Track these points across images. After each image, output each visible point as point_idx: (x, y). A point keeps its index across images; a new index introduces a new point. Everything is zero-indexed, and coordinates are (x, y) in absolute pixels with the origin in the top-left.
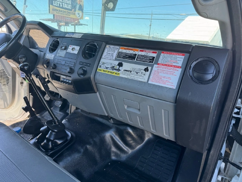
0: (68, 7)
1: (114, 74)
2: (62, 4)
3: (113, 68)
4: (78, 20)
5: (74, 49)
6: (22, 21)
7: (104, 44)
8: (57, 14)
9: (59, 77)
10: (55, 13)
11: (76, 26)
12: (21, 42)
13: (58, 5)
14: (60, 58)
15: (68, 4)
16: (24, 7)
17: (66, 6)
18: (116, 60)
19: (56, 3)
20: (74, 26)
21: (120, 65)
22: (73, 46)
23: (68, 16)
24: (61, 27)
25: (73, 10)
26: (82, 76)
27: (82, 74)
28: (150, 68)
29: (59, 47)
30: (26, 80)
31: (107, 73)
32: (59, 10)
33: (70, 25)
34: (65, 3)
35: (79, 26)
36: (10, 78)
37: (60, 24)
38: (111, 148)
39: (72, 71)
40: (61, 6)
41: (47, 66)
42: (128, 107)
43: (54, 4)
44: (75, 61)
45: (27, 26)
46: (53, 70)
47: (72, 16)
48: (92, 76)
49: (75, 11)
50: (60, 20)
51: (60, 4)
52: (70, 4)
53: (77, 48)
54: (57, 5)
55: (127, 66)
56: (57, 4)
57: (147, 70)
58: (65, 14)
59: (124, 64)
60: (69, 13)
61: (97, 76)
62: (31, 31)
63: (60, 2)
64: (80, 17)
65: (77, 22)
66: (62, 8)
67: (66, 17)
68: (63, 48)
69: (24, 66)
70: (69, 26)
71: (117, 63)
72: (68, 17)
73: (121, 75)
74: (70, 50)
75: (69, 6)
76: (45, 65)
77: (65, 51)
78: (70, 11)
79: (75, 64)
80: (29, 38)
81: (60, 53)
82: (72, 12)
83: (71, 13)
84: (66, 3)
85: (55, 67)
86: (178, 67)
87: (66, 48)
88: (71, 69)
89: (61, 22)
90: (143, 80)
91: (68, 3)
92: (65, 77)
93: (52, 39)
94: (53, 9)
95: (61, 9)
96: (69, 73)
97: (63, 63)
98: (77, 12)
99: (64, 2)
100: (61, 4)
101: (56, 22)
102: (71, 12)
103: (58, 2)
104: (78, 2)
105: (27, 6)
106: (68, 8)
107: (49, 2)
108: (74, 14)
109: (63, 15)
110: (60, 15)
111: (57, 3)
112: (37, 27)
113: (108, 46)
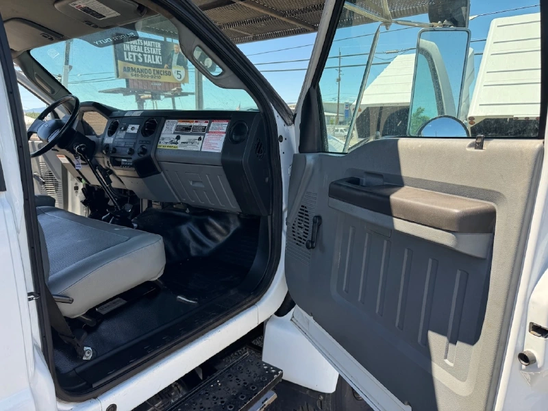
0: (155, 60)
1: (173, 148)
2: (143, 57)
3: (172, 142)
4: (178, 84)
5: (134, 129)
6: (74, 104)
7: (163, 118)
8: (134, 78)
9: (120, 162)
10: (129, 75)
11: (176, 99)
12: (75, 128)
13: (135, 60)
14: (120, 140)
15: (155, 55)
16: (66, 69)
17: (149, 60)
18: (174, 133)
19: (130, 57)
20: (170, 99)
21: (178, 138)
22: (133, 126)
23: (157, 79)
24: (145, 104)
25: (166, 66)
26: (142, 155)
27: (141, 153)
28: (202, 137)
29: (118, 128)
30: (83, 180)
31: (166, 148)
32: (138, 69)
33: (162, 97)
34: (148, 54)
35: (181, 97)
36: (60, 181)
37: (142, 97)
38: (189, 242)
39: (132, 152)
40: (141, 60)
41: (106, 152)
42: (194, 182)
43: (126, 59)
44: (134, 141)
45: (81, 109)
46: (113, 155)
47: (165, 79)
48: (152, 155)
49: (170, 67)
50: (141, 87)
51: (137, 57)
52: (158, 55)
53: (137, 127)
54: (131, 60)
55: (184, 138)
56: (132, 58)
57: (200, 139)
58: (150, 75)
59: (182, 136)
60: (158, 72)
61: (158, 153)
62: (85, 114)
63: (138, 53)
64: (181, 80)
65: (175, 89)
66: (143, 63)
67: (151, 81)
68: (123, 128)
69: (80, 147)
70: (159, 99)
71: (175, 136)
72: (156, 82)
73: (179, 148)
74: (129, 130)
75: (157, 60)
76: (104, 151)
77: (124, 132)
78: (160, 69)
79: (135, 143)
80: (83, 123)
81: (120, 135)
82: (165, 70)
83: (162, 73)
84: (151, 54)
85: (115, 150)
86: (223, 133)
87: (126, 129)
88: (131, 149)
89: (143, 92)
90: (197, 150)
91: (154, 52)
92: (126, 160)
93: (111, 121)
94: (125, 68)
95: (141, 67)
96: (129, 154)
97: (123, 145)
98: (174, 70)
99: (146, 52)
100: (140, 57)
101: (133, 93)
102: (162, 70)
103: (134, 54)
104: (175, 49)
105: (71, 67)
106: (154, 62)
107: (116, 56)
108: (170, 74)
109: (146, 79)
110: (140, 78)
111: (132, 55)
112: (92, 108)
113: (167, 121)
